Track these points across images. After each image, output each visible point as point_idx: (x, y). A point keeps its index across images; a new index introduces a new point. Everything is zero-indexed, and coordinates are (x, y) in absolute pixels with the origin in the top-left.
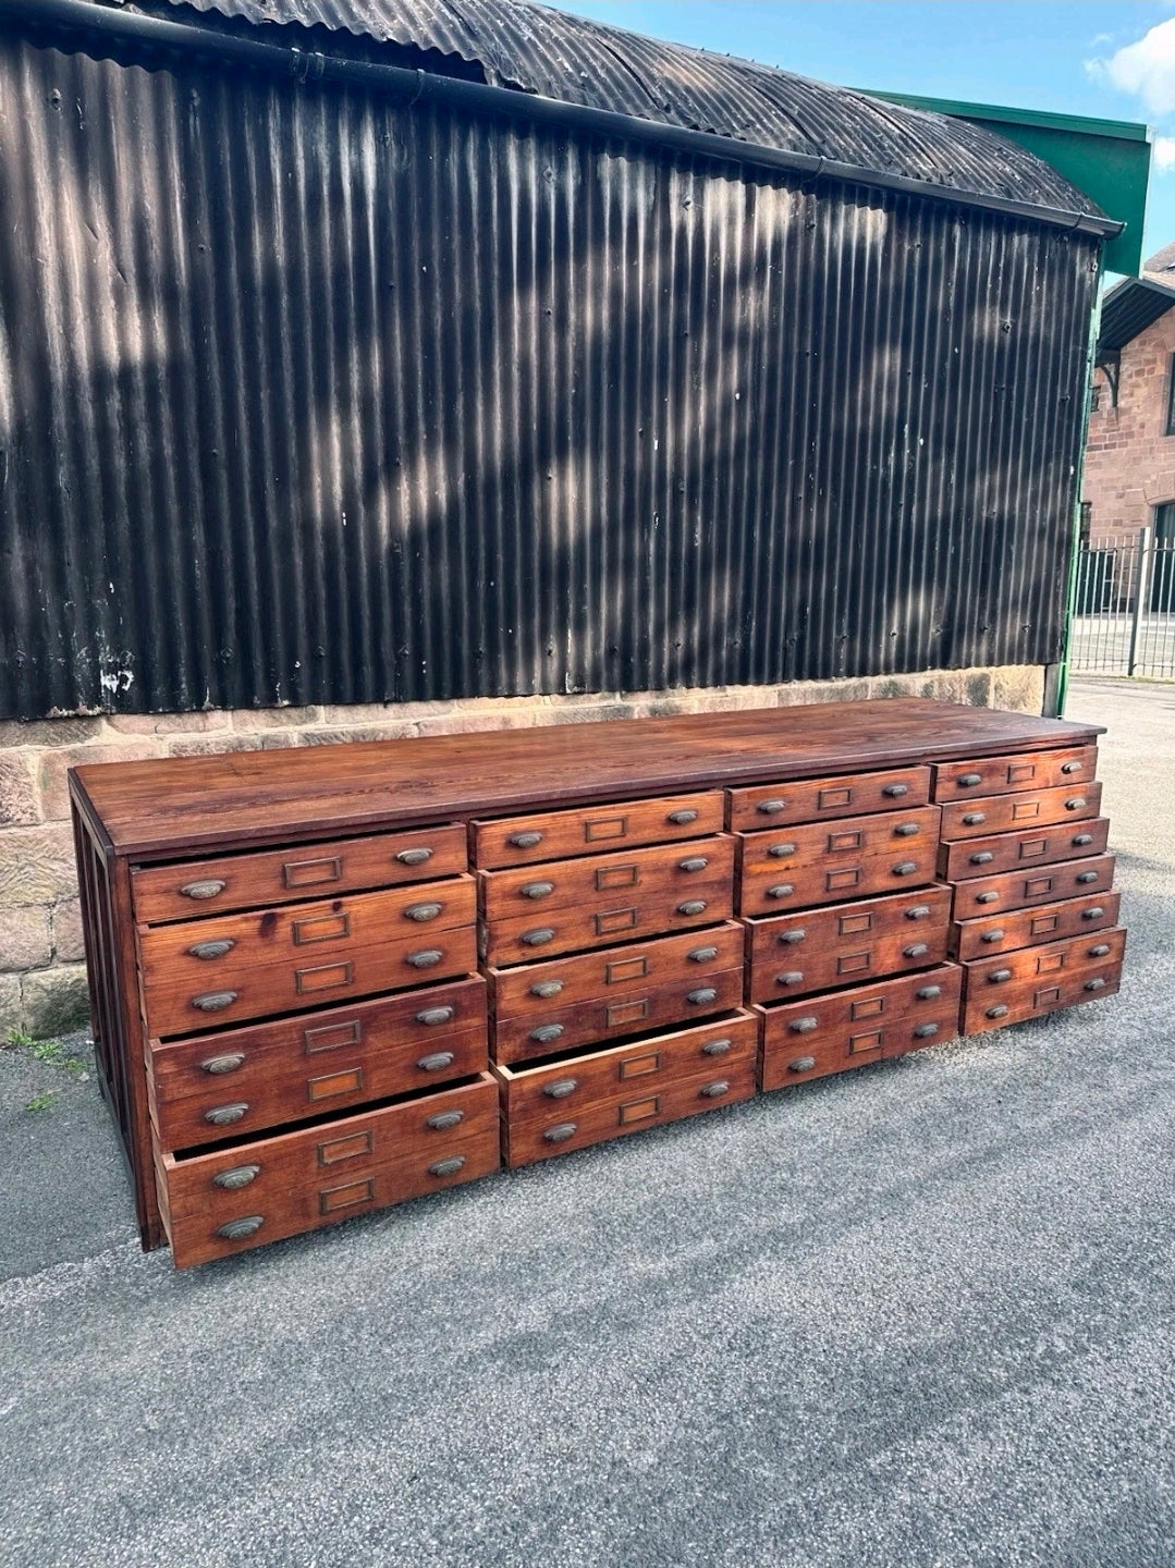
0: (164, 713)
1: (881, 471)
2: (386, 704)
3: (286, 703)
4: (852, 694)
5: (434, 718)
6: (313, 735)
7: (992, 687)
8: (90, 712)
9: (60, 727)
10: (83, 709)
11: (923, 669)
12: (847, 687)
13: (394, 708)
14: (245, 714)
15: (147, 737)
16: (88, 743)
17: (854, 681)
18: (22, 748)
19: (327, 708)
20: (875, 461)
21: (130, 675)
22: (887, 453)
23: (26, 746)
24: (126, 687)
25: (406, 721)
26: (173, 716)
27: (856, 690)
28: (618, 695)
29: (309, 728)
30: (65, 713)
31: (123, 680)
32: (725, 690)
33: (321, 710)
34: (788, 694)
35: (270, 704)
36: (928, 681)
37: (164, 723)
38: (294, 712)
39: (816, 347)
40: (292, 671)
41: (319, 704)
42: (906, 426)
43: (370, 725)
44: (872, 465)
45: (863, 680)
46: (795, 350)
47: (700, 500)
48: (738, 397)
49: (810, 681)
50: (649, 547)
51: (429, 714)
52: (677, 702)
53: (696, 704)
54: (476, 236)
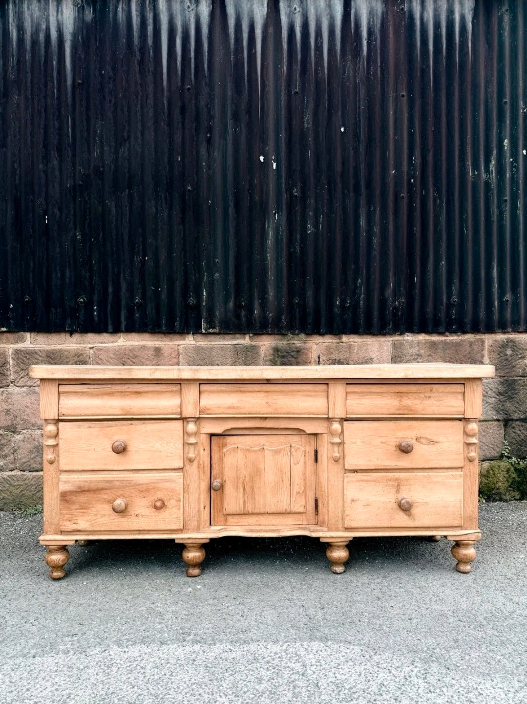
1: (484, 176)
2: (71, 333)
4: (468, 348)
5: (104, 345)
6: (21, 351)
12: (462, 341)
13: (76, 337)
17: (469, 337)
19: (33, 334)
20: (476, 166)
22: (487, 162)
25: (84, 346)
27: (471, 344)
28: (247, 337)
29: (19, 346)
32: (340, 338)
33: (28, 336)
34: (401, 344)
38: (9, 336)
39: (410, 91)
41: (24, 331)
42: (506, 141)
43: (59, 347)
44: (473, 171)
45: (478, 337)
46: (391, 96)
47: (312, 201)
48: (342, 129)
49: (423, 335)
50: (268, 234)
51: (101, 343)
52: (298, 345)
53: (315, 347)
54: (136, 49)
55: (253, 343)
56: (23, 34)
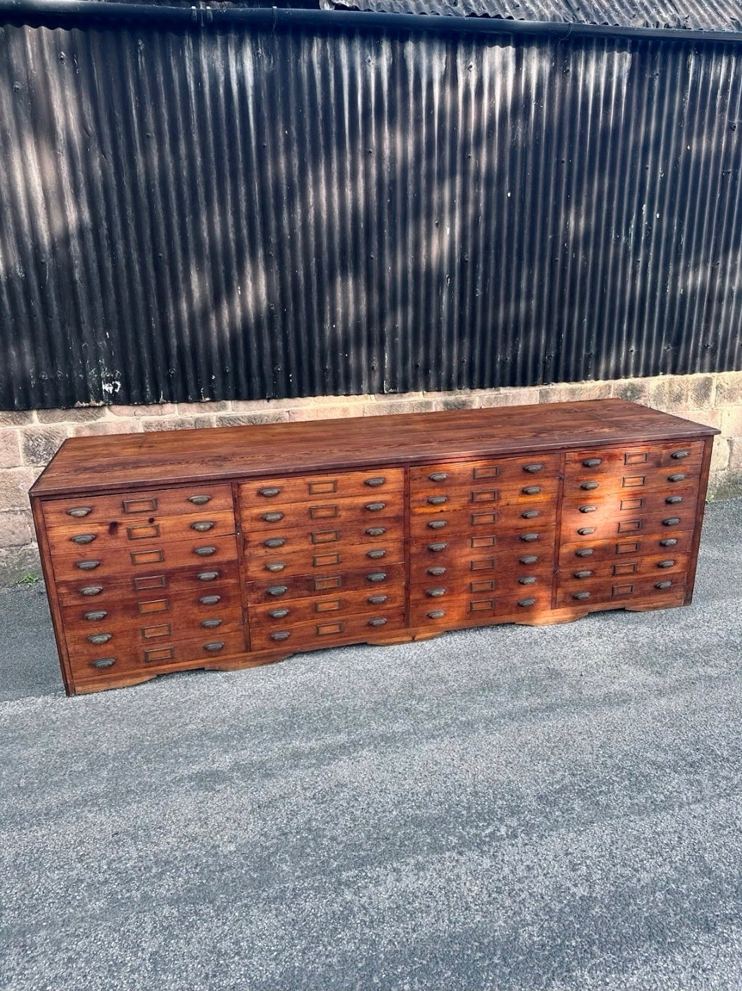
0: (138, 405)
1: (624, 238)
2: (268, 400)
3: (208, 399)
4: (598, 392)
5: (298, 408)
6: (224, 418)
7: (714, 387)
8: (98, 404)
9: (83, 412)
10: (93, 403)
11: (656, 374)
12: (595, 387)
13: (273, 402)
14: (184, 405)
15: (130, 418)
16: (98, 420)
17: (600, 383)
18: (63, 423)
19: (233, 402)
20: (618, 231)
21: (119, 384)
22: (628, 226)
23: (65, 423)
24: (117, 391)
25: (281, 410)
26: (144, 407)
27: (601, 389)
28: (421, 393)
29: (222, 413)
30: (84, 404)
31: (115, 386)
33: (229, 404)
34: (547, 392)
35: (198, 399)
36: (661, 382)
37: (139, 410)
38: (212, 405)
39: (570, 157)
40: (211, 381)
41: (228, 400)
42: (644, 206)
43: (258, 413)
44: (615, 235)
45: (607, 382)
46: (554, 160)
47: (481, 266)
48: (509, 195)
49: (565, 383)
50: (442, 298)
51: (296, 406)
52: (464, 399)
53: (477, 399)
54: (320, 107)
55: (427, 399)
56: (202, 85)
